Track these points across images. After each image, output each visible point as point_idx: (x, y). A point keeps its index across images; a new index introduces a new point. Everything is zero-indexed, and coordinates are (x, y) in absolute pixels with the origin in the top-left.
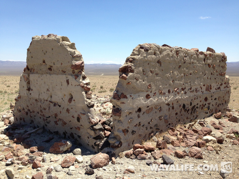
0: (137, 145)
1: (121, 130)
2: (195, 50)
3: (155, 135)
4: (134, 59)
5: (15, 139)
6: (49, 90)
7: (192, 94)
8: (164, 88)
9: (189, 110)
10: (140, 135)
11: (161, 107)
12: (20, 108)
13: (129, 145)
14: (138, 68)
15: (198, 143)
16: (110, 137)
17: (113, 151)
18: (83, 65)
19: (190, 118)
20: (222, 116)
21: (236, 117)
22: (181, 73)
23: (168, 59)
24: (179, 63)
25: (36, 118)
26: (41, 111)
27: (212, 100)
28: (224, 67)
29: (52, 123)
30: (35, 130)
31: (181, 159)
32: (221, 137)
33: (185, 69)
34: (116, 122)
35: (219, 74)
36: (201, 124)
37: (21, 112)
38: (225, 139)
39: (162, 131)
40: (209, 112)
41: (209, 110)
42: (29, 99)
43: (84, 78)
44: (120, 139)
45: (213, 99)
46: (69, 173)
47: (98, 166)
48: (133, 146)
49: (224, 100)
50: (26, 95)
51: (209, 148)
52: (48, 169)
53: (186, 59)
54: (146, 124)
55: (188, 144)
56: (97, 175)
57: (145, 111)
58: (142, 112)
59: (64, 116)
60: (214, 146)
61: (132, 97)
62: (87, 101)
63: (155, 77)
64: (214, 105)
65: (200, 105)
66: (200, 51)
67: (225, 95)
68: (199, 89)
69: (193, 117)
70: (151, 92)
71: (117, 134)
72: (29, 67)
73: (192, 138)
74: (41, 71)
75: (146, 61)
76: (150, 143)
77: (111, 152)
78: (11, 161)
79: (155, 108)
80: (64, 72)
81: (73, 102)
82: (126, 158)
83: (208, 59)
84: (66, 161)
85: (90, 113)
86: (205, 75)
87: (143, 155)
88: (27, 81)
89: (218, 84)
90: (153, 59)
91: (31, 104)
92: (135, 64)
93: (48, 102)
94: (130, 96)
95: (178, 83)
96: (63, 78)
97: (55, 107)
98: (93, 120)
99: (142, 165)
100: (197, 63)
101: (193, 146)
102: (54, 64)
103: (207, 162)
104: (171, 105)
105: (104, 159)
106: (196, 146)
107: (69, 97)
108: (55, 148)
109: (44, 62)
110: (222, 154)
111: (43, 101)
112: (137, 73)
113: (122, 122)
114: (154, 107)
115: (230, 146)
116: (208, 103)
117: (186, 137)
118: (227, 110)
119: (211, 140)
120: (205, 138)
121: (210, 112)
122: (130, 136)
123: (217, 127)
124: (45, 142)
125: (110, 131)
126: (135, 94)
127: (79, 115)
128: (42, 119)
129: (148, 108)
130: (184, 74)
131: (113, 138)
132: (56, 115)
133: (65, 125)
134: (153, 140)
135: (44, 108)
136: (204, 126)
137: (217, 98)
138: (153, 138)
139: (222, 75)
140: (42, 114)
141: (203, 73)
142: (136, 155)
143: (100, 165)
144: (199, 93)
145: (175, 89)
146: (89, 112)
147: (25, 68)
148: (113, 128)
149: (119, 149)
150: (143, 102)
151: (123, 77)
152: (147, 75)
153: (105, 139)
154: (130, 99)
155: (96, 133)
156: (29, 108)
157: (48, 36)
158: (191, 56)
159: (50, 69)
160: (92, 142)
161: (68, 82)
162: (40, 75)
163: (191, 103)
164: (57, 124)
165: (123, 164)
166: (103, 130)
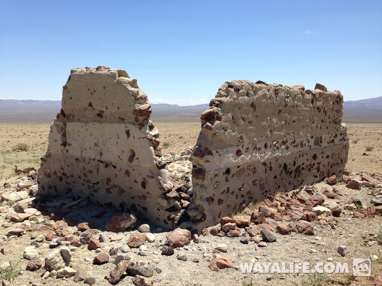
0: (226, 218)
1: (204, 197)
2: (299, 88)
3: (247, 205)
4: (221, 102)
5: (53, 215)
6: (99, 144)
7: (296, 150)
8: (259, 142)
9: (291, 172)
10: (228, 206)
11: (255, 168)
12: (49, 171)
13: (214, 219)
14: (227, 114)
15: (307, 215)
16: (189, 208)
17: (194, 227)
18: (150, 110)
19: (293, 184)
20: (337, 181)
21: (357, 183)
22: (281, 121)
23: (264, 102)
24: (279, 107)
25: (75, 184)
26: (85, 175)
27: (323, 159)
28: (340, 111)
29: (102, 192)
30: (77, 202)
31: (285, 236)
32: (337, 207)
33: (286, 115)
34: (197, 188)
35: (333, 121)
36: (309, 192)
37: (50, 177)
38: (343, 211)
39: (256, 200)
40: (318, 175)
41: (319, 173)
42: (65, 158)
43: (151, 128)
44: (203, 211)
45: (325, 157)
46: (141, 254)
47: (177, 245)
48: (219, 220)
49: (339, 158)
50: (60, 152)
51: (321, 221)
52: (111, 250)
53: (287, 101)
54: (237, 191)
55: (294, 217)
56: (178, 255)
57: (235, 173)
58: (231, 175)
59: (121, 180)
60: (328, 219)
61: (218, 154)
62: (156, 160)
63: (247, 126)
64: (326, 166)
65: (307, 166)
66: (306, 89)
67: (341, 151)
68: (306, 142)
69: (297, 182)
70: (243, 147)
71: (199, 204)
72: (65, 112)
73: (298, 209)
74: (85, 118)
75: (237, 105)
76: (242, 217)
77: (192, 228)
78: (57, 242)
79: (248, 169)
80: (122, 120)
81: (135, 162)
82: (212, 236)
83: (317, 100)
84: (134, 240)
85: (161, 176)
86: (314, 122)
87: (235, 231)
88: (62, 132)
89: (332, 135)
90: (245, 101)
91: (68, 166)
92: (222, 108)
93: (96, 162)
94: (217, 152)
95: (277, 134)
96: (121, 128)
97: (107, 169)
98: (165, 185)
99: (236, 244)
100: (303, 106)
101: (300, 219)
102: (107, 109)
103: (319, 238)
104: (268, 165)
105: (184, 237)
106: (304, 219)
107: (130, 154)
108: (114, 224)
109: (90, 105)
110: (339, 229)
111: (87, 160)
112: (225, 121)
113: (206, 188)
114: (246, 168)
115: (350, 219)
116: (318, 163)
117: (290, 209)
118: (343, 173)
119: (324, 212)
120: (316, 209)
121: (320, 176)
122: (216, 206)
123: (331, 196)
124: (95, 217)
125: (189, 201)
126: (223, 149)
127: (144, 179)
128: (86, 185)
129: (239, 168)
130: (285, 121)
131: (194, 209)
132: (109, 180)
133: (122, 194)
134: (246, 213)
135: (90, 170)
136: (313, 194)
137: (330, 155)
138: (245, 210)
139: (337, 122)
140: (86, 179)
141: (310, 119)
142: (226, 232)
143: (180, 244)
144: (306, 148)
145: (274, 143)
146: (160, 174)
147: (59, 114)
148: (194, 196)
149: (201, 224)
150: (232, 160)
151: (207, 126)
152: (237, 123)
153: (182, 211)
154: (216, 156)
155: (169, 203)
156: (65, 171)
157: (97, 69)
158: (294, 97)
159: (100, 115)
160: (164, 215)
161: (128, 133)
162: (83, 124)
163: (295, 162)
164: (110, 193)
165: (209, 243)
166: (179, 198)
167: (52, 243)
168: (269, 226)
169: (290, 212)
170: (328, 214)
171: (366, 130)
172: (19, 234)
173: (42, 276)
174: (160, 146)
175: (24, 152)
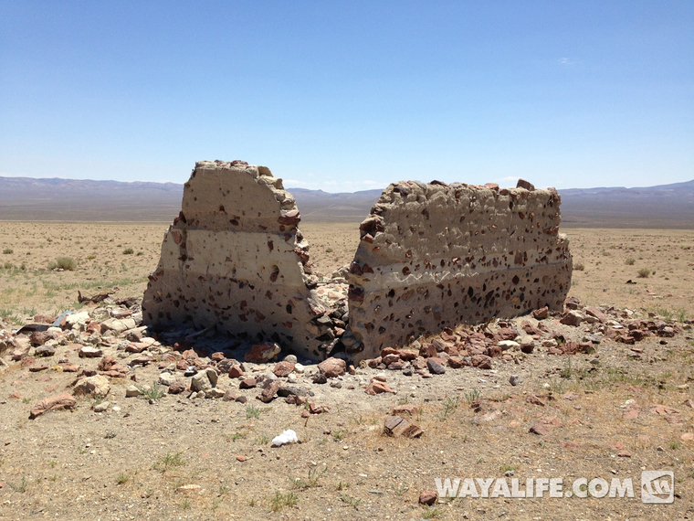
0: (388, 349)
1: (363, 323)
2: (491, 187)
3: (417, 338)
4: (384, 209)
6: (232, 259)
7: (486, 270)
8: (433, 258)
9: (480, 299)
10: (392, 336)
11: (427, 291)
12: (159, 293)
13: (374, 351)
14: (391, 223)
15: (490, 350)
16: (344, 336)
17: (350, 358)
18: (298, 217)
19: (483, 315)
20: (549, 315)
21: (575, 317)
22: (464, 231)
23: (440, 207)
24: (461, 213)
25: (197, 310)
26: (211, 298)
27: (529, 283)
28: (555, 217)
29: (235, 319)
30: (200, 332)
31: (457, 369)
32: (532, 343)
33: (471, 223)
34: (354, 312)
35: (544, 231)
36: (502, 325)
37: (161, 301)
39: (429, 333)
40: (522, 306)
41: (523, 303)
42: (185, 276)
43: (300, 239)
44: (360, 339)
45: (532, 280)
46: (291, 381)
47: (330, 375)
48: (380, 352)
49: (556, 282)
50: (177, 268)
51: (505, 356)
52: (256, 378)
53: (473, 205)
54: (403, 318)
56: (332, 384)
57: (401, 296)
58: (396, 298)
59: (261, 304)
60: (514, 354)
61: (380, 271)
62: (305, 278)
63: (417, 238)
64: (535, 293)
65: (504, 292)
66: (501, 188)
67: (559, 273)
68: (503, 260)
69: (488, 313)
70: (411, 264)
71: (357, 331)
72: (185, 216)
73: (479, 342)
74: (214, 225)
75: (404, 212)
76: (409, 350)
77: (347, 357)
78: (193, 370)
79: (418, 291)
80: (263, 229)
81: (279, 280)
82: (371, 369)
83: (518, 203)
84: (281, 368)
85: (311, 298)
86: (513, 233)
87: (398, 364)
88: (181, 243)
89: (543, 250)
90: (414, 208)
91: (188, 286)
92: (386, 217)
93: (227, 281)
94: (379, 269)
95: (459, 248)
96: (262, 239)
97: (242, 290)
98: (316, 308)
99: (398, 376)
100: (496, 211)
102: (244, 214)
103: (496, 371)
104: (446, 288)
105: (338, 366)
106: (485, 354)
107: (272, 271)
108: (255, 354)
109: (222, 208)
110: (523, 364)
111: (215, 279)
112: (389, 233)
113: (364, 312)
114: (415, 290)
115: (543, 355)
116: (520, 289)
117: (470, 343)
118: (568, 305)
119: (512, 346)
120: (503, 343)
121: (525, 306)
122: (376, 335)
123: (532, 331)
124: (230, 347)
125: (344, 328)
126: (386, 265)
127: (290, 301)
128: (212, 311)
129: (406, 291)
130: (471, 232)
131: (350, 337)
132: (244, 304)
133: (261, 321)
134: (414, 347)
135: (218, 292)
136: (506, 328)
137: (541, 278)
138: (414, 344)
139: (551, 232)
140: (213, 303)
141: (508, 229)
142: (387, 364)
143: (333, 374)
144: (501, 268)
145: (454, 260)
146: (309, 296)
147: (177, 218)
148: (350, 322)
149: (358, 354)
150: (397, 279)
151: (367, 238)
152: (404, 234)
153: (336, 340)
154: (377, 274)
155: (321, 331)
156: (184, 293)
157: (232, 164)
158: (484, 200)
159: (234, 222)
160: (314, 345)
161: (271, 245)
162: (211, 232)
163: (484, 286)
164: (246, 320)
165: (366, 375)
166: (333, 325)
167: (187, 371)
168: (440, 360)
169: (469, 346)
170: (516, 349)
171: (662, 242)
172: (144, 364)
173: (188, 397)
174: (309, 262)
175: (68, 272)
